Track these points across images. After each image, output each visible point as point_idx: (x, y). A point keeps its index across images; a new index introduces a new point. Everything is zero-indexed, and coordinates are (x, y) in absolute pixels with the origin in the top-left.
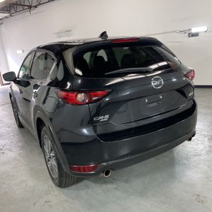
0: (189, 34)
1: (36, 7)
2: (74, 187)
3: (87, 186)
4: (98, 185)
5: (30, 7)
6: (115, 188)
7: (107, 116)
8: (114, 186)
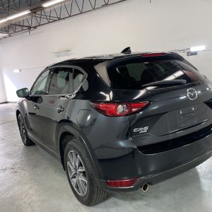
0: (188, 53)
1: (35, 28)
2: (102, 204)
3: (115, 203)
4: (127, 202)
5: (29, 28)
6: (146, 205)
7: (146, 128)
8: (145, 203)
